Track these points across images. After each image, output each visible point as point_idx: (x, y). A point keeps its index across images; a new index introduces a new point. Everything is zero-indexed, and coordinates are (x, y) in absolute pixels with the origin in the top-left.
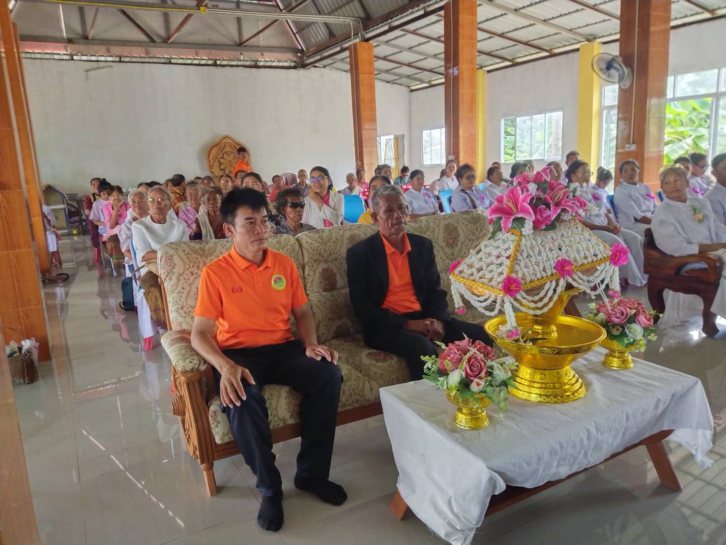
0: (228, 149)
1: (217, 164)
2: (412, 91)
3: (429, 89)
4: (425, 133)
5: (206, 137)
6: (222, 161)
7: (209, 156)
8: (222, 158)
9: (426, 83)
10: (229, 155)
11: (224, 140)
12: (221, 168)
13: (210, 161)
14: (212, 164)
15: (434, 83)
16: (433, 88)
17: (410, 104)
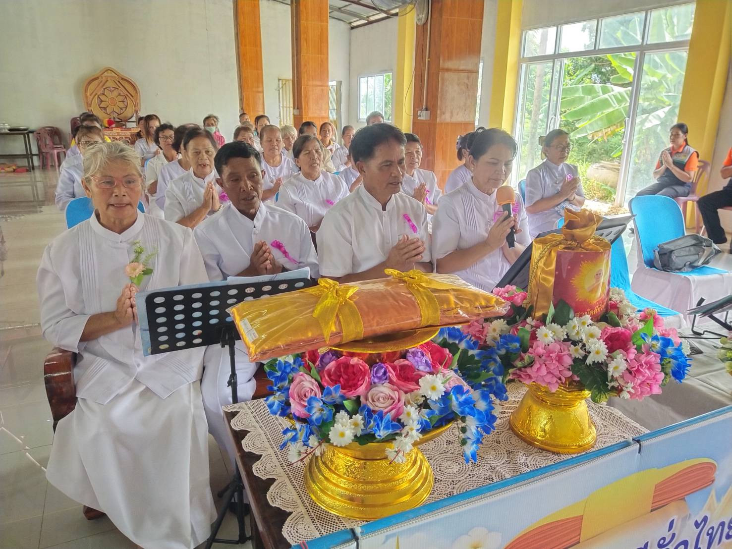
0: (110, 84)
1: (96, 100)
2: (353, 28)
3: (366, 27)
4: (363, 80)
5: (84, 68)
6: (103, 98)
7: (86, 91)
8: (104, 94)
9: (364, 19)
10: (112, 91)
11: (106, 74)
12: (101, 106)
13: (87, 97)
14: (89, 100)
15: (372, 19)
16: (370, 26)
17: (350, 44)
